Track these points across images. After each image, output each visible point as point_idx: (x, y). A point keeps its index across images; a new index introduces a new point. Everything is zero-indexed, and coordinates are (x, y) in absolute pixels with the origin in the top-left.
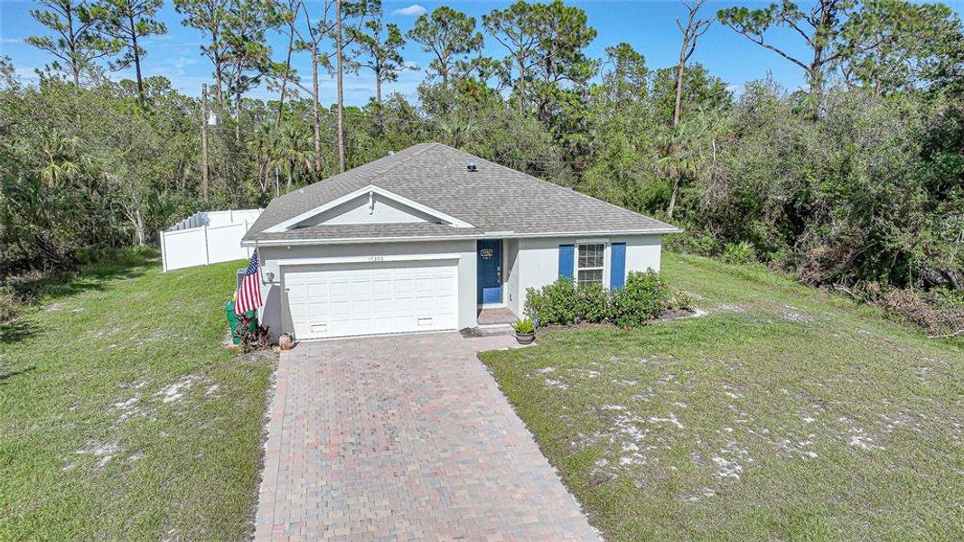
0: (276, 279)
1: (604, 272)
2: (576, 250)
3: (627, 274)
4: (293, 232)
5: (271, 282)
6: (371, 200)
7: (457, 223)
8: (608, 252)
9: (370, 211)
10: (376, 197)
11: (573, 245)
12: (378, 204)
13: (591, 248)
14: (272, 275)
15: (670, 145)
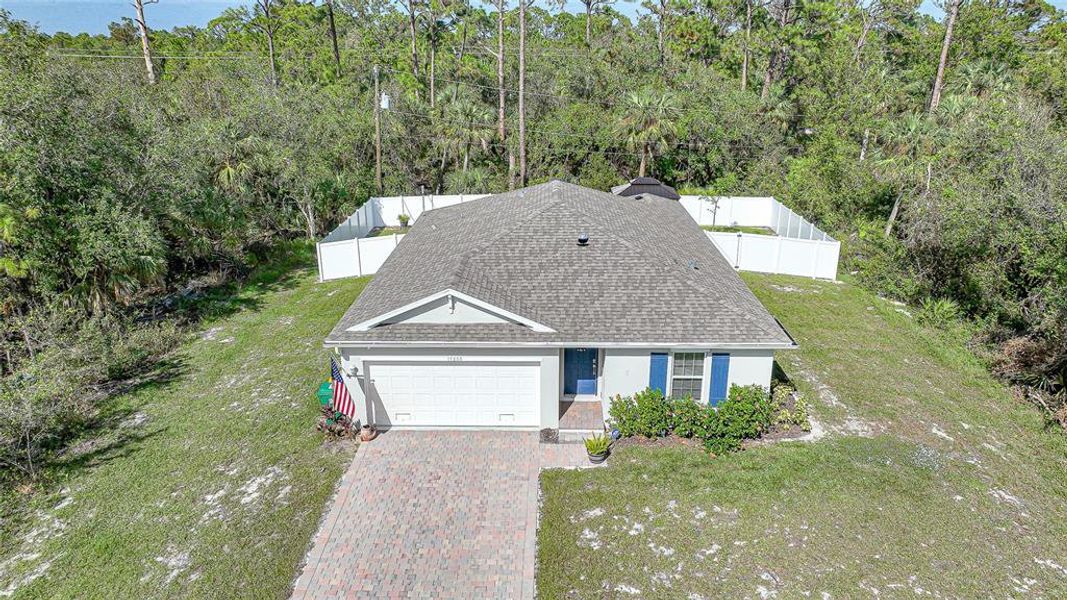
0: (361, 372)
1: (703, 381)
2: (670, 359)
3: (729, 386)
4: (374, 330)
5: (355, 375)
6: (450, 301)
7: (538, 327)
8: (708, 361)
9: (451, 311)
10: (454, 299)
11: (666, 354)
12: (458, 304)
13: (689, 356)
14: (356, 370)
15: (896, 144)
